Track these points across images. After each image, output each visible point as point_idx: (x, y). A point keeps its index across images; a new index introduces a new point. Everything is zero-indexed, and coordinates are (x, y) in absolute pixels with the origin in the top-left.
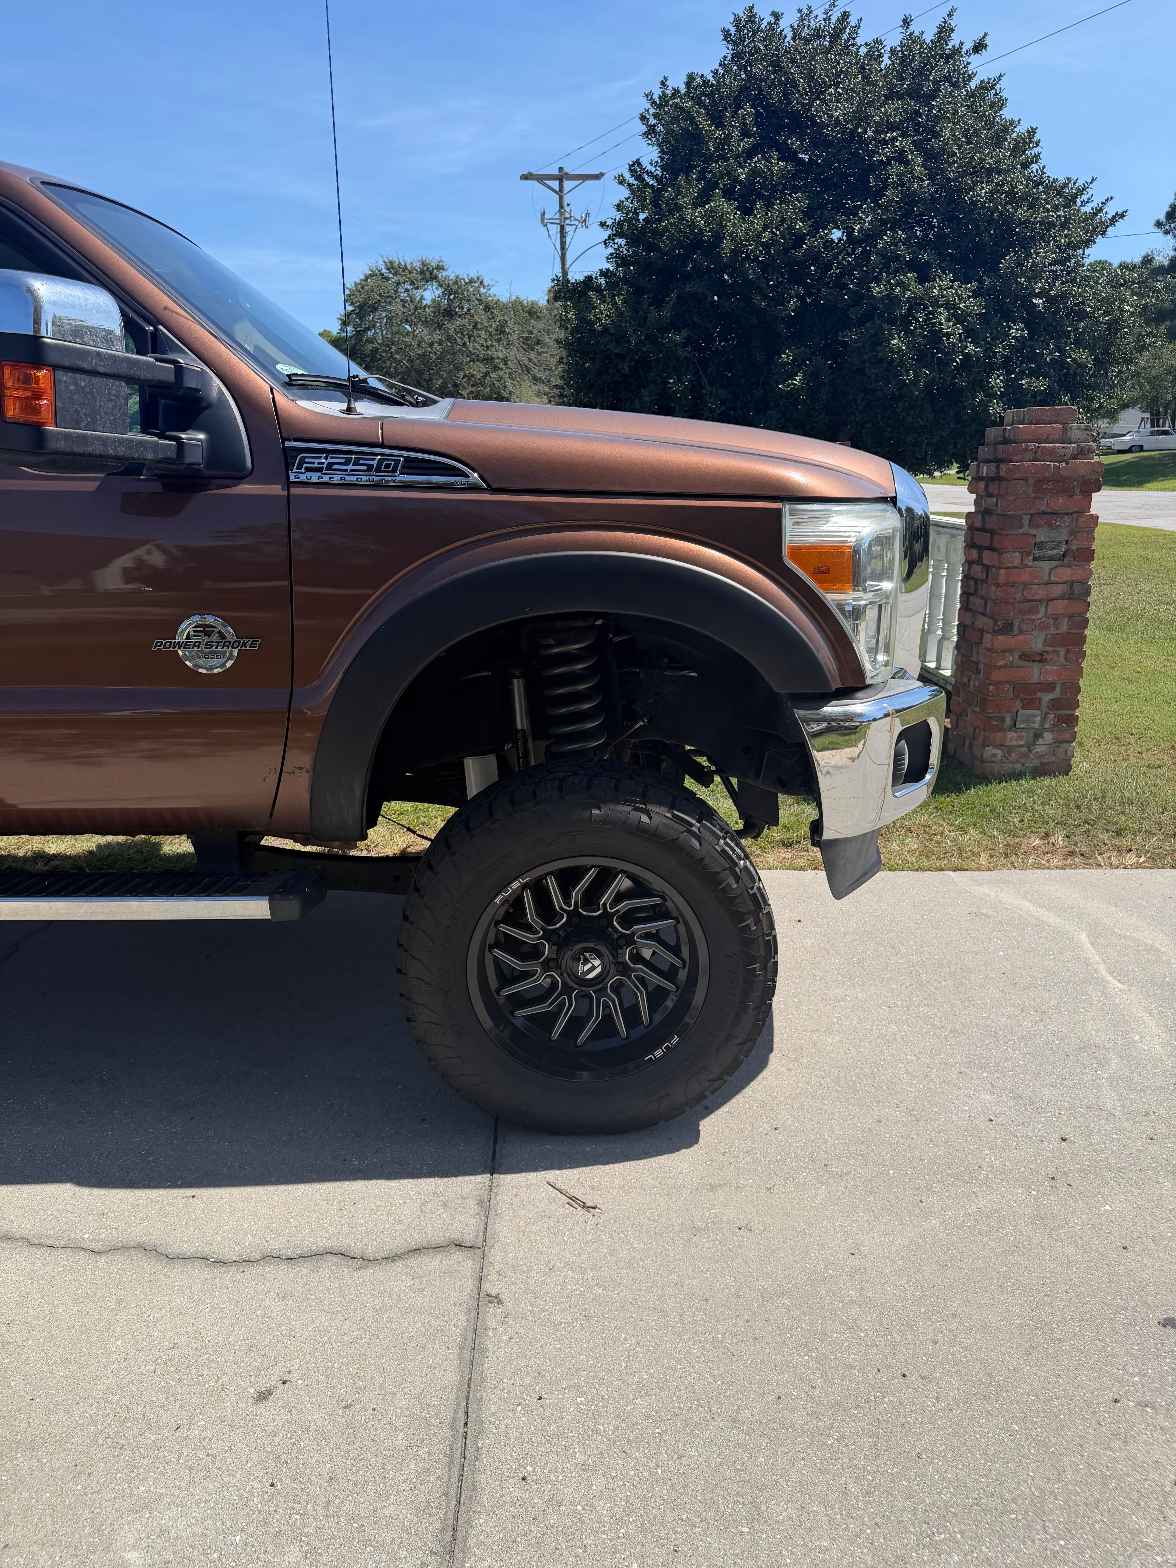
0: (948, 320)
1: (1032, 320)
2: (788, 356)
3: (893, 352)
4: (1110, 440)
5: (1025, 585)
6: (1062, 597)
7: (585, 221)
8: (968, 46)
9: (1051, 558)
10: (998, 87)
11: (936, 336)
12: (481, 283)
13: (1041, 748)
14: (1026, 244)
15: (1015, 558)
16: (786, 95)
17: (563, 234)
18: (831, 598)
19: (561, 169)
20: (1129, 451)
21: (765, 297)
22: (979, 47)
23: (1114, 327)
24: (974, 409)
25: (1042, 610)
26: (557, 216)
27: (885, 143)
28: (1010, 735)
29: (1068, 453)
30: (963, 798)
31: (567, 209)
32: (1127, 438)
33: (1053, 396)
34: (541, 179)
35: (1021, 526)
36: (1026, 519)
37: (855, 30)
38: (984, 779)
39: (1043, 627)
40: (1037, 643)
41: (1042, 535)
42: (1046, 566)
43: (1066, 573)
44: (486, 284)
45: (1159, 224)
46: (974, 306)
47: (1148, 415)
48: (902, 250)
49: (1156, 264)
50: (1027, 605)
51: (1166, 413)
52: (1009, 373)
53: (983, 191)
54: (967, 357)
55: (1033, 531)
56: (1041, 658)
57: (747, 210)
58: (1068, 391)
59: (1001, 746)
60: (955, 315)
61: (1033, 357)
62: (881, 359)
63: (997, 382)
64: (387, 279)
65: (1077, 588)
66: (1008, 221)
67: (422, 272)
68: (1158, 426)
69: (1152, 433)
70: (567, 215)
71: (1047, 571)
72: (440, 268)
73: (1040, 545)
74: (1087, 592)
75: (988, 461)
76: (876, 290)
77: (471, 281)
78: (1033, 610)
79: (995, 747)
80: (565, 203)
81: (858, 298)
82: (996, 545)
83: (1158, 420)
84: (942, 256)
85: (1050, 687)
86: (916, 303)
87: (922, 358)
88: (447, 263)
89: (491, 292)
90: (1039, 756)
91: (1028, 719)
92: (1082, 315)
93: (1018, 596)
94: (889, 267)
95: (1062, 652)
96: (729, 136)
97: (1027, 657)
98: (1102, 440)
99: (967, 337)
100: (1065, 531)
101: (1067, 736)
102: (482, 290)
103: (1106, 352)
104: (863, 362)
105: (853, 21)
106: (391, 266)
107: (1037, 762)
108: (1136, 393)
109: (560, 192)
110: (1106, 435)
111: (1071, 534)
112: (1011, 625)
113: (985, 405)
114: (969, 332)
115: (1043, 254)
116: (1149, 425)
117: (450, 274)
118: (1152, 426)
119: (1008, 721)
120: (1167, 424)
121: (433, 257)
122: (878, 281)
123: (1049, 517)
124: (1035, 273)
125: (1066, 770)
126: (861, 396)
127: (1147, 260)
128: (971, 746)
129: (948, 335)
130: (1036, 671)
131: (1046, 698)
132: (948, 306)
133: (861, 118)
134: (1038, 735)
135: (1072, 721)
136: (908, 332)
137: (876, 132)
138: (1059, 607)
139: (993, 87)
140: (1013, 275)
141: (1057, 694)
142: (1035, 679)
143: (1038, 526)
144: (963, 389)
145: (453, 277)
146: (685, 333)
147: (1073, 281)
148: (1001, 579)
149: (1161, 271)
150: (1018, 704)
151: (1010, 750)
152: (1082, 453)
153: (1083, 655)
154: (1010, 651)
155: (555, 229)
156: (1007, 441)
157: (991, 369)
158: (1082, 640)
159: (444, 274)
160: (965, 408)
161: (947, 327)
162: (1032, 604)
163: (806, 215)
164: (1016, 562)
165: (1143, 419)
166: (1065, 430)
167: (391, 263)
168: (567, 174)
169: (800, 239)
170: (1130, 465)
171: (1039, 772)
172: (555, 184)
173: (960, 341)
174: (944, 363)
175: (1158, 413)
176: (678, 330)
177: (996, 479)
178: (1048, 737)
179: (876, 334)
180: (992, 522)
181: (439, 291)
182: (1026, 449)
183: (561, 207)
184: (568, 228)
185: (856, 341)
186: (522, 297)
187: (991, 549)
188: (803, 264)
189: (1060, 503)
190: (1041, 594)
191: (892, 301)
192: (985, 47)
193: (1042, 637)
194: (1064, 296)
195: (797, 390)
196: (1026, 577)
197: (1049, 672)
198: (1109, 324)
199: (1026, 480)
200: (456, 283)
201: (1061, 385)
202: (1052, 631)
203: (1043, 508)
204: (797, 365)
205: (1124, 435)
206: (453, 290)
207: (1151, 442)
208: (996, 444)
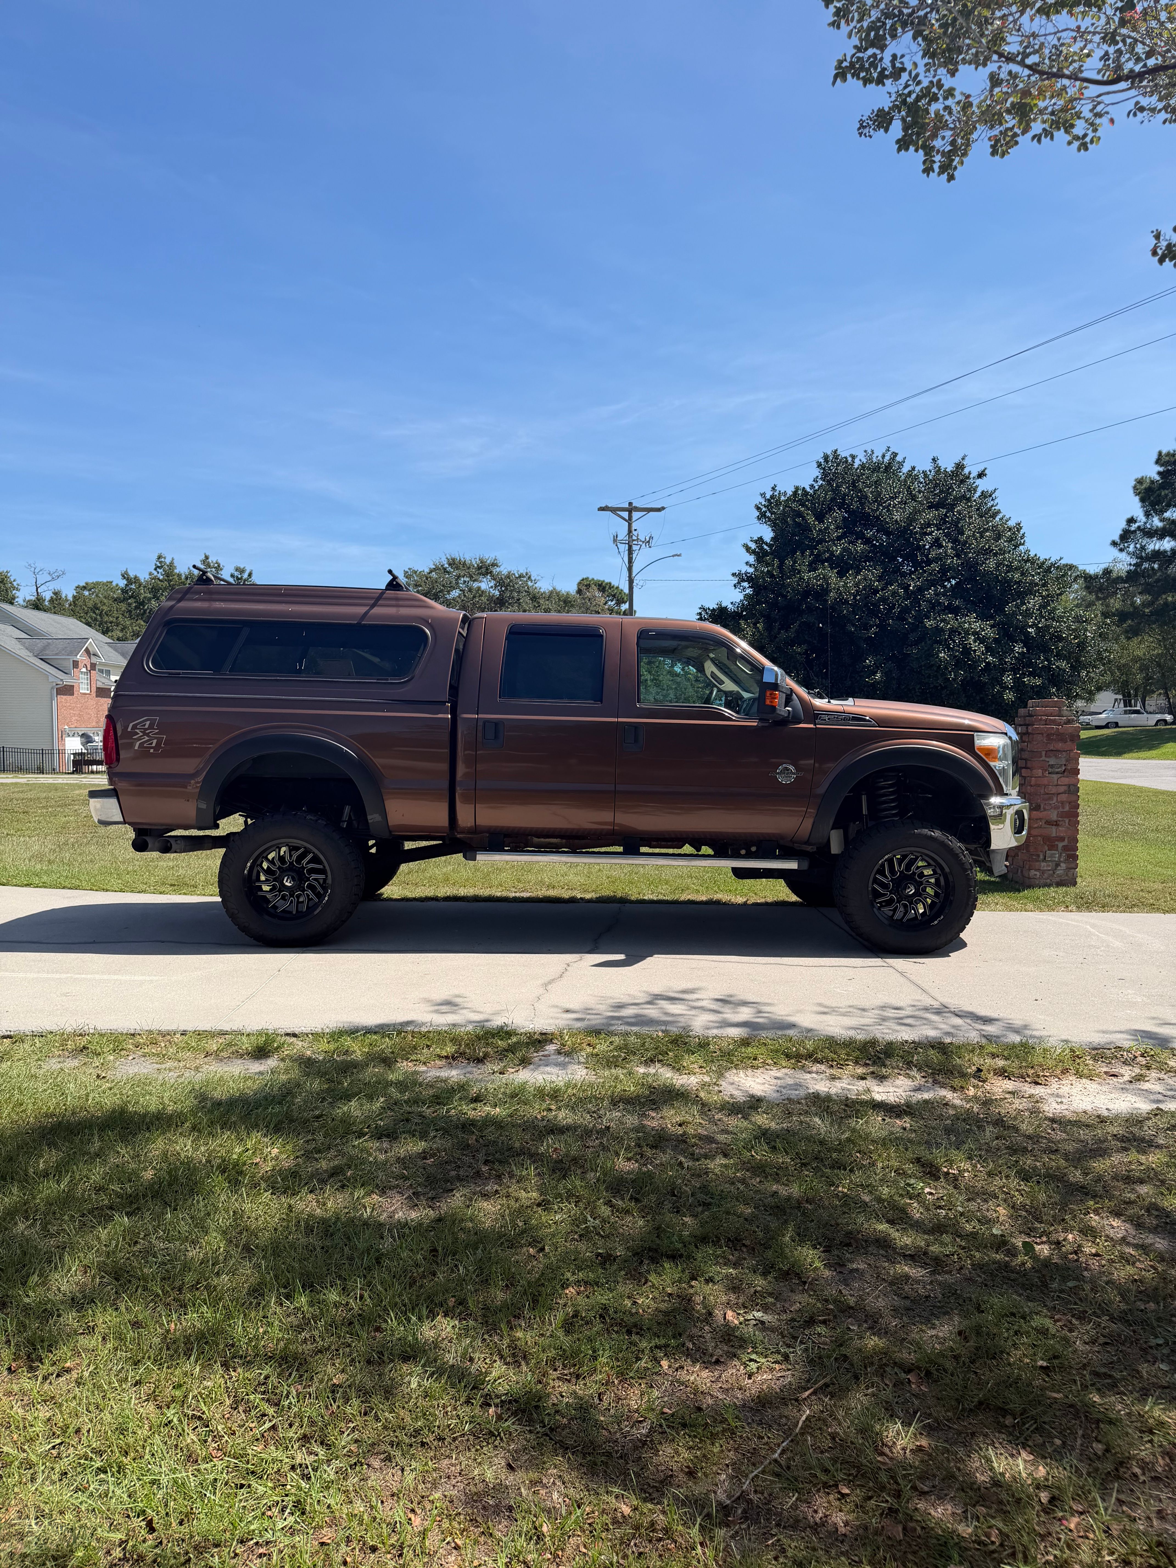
0: (975, 642)
1: (1027, 641)
2: (870, 662)
3: (941, 661)
4: (1089, 717)
5: (1045, 786)
6: (1064, 793)
7: (649, 542)
8: (974, 474)
9: (1057, 773)
10: (993, 496)
11: (967, 651)
12: (529, 578)
13: (1060, 871)
14: (1022, 596)
15: (1039, 772)
16: (862, 504)
17: (630, 551)
18: (992, 764)
19: (630, 504)
20: (1106, 726)
21: (854, 625)
22: (981, 475)
23: (1082, 646)
24: (993, 696)
25: (1055, 799)
26: (627, 538)
27: (926, 534)
28: (1043, 864)
29: (1062, 722)
30: (1021, 894)
31: (635, 533)
32: (1103, 716)
33: (1045, 688)
34: (614, 510)
35: (1041, 757)
36: (1044, 753)
37: (901, 464)
38: (1030, 886)
39: (1056, 808)
40: (1054, 816)
41: (1052, 761)
42: (1055, 776)
43: (1065, 781)
44: (533, 578)
45: (1114, 544)
46: (990, 632)
47: (1120, 697)
48: (942, 599)
49: (1114, 575)
50: (1046, 796)
51: (1136, 696)
52: (1015, 674)
53: (992, 563)
54: (988, 664)
55: (1047, 759)
56: (1056, 824)
57: (841, 574)
58: (1054, 685)
59: (1038, 870)
60: (978, 638)
61: (1030, 664)
62: (933, 665)
63: (1008, 679)
64: (449, 573)
65: (1072, 788)
66: (1007, 583)
67: (479, 568)
68: (1131, 706)
69: (1126, 712)
70: (634, 538)
71: (1056, 779)
72: (494, 565)
73: (1052, 766)
74: (1078, 790)
75: (1020, 725)
76: (928, 623)
77: (520, 576)
78: (1051, 799)
79: (1036, 870)
80: (633, 529)
81: (914, 628)
82: (1029, 765)
83: (1130, 701)
84: (967, 601)
85: (1062, 839)
86: (953, 631)
87: (959, 664)
88: (500, 561)
89: (536, 585)
90: (1059, 876)
91: (1052, 856)
92: (1060, 639)
93: (1042, 791)
94: (934, 609)
95: (1067, 821)
96: (827, 528)
97: (1049, 823)
98: (1081, 717)
99: (987, 652)
100: (1064, 760)
101: (1073, 865)
102: (530, 583)
103: (1077, 660)
104: (921, 666)
105: (899, 458)
106: (453, 563)
107: (1058, 879)
108: (1108, 678)
109: (629, 521)
110: (1084, 713)
111: (1067, 761)
112: (1040, 806)
113: (1000, 694)
114: (988, 649)
115: (1033, 602)
116: (1122, 705)
117: (504, 569)
118: (1125, 706)
119: (1041, 857)
120: (1138, 705)
121: (489, 557)
122: (928, 618)
123: (1056, 752)
124: (1028, 614)
125: (1074, 884)
126: (919, 686)
127: (1107, 572)
128: (1022, 872)
129: (975, 651)
130: (1054, 830)
131: (1061, 845)
132: (975, 633)
133: (911, 520)
134: (1057, 865)
135: (1075, 857)
136: (949, 649)
137: (921, 528)
138: (1064, 797)
139: (990, 496)
140: (1014, 614)
141: (1065, 843)
142: (1054, 835)
143: (1050, 757)
144: (986, 683)
145: (505, 572)
146: (804, 647)
147: (1053, 619)
148: (1033, 783)
149: (1119, 579)
150: (1046, 848)
151: (1043, 872)
152: (1069, 722)
153: (1078, 822)
154: (1040, 819)
155: (624, 548)
156: (1031, 716)
157: (1004, 671)
158: (1077, 815)
159: (498, 569)
160: (987, 695)
161: (974, 646)
162: (1050, 796)
163: (880, 579)
164: (1040, 774)
165: (1116, 700)
166: (1060, 711)
167: (453, 560)
168: (635, 507)
169: (876, 591)
170: (1108, 738)
171: (1059, 884)
172: (625, 515)
173: (983, 654)
174: (973, 667)
175: (1129, 695)
176: (800, 645)
177: (1027, 733)
178: (1063, 865)
179: (929, 650)
180: (1025, 755)
181: (492, 583)
182: (1041, 719)
183: (630, 531)
184: (634, 547)
185: (916, 654)
186: (558, 588)
187: (1026, 768)
188: (876, 605)
189: (1060, 745)
190: (1053, 790)
191: (938, 631)
192: (985, 475)
193: (1056, 813)
194: (1048, 627)
195: (877, 682)
196: (1045, 781)
197: (1062, 831)
198: (1078, 645)
199: (1042, 734)
200: (508, 577)
201: (1050, 681)
202: (1061, 810)
203: (1052, 748)
204: (877, 667)
205: (1101, 713)
206: (505, 583)
207: (1124, 719)
208: (1025, 717)
